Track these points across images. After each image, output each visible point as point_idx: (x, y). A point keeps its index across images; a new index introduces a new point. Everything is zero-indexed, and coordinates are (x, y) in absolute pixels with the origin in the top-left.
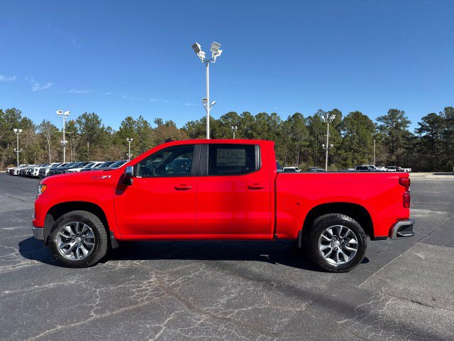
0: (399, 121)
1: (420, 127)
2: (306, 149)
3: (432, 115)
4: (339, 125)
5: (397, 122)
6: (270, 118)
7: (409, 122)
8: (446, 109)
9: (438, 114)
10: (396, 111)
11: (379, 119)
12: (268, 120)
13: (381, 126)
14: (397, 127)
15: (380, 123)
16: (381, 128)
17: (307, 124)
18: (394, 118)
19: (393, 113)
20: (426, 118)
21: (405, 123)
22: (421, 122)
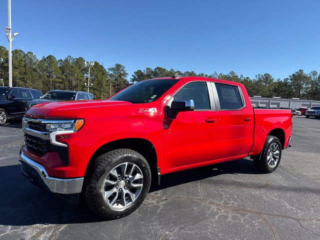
0: (122, 72)
1: (133, 78)
2: (59, 84)
3: (139, 71)
4: (84, 70)
5: (120, 73)
6: (26, 55)
7: (127, 74)
8: (147, 69)
9: (143, 71)
10: (120, 65)
11: (110, 69)
12: (24, 57)
13: (111, 74)
14: (120, 76)
15: (111, 72)
16: (111, 75)
17: (59, 65)
18: (119, 70)
19: (118, 66)
20: (136, 72)
21: (125, 74)
22: (134, 74)
